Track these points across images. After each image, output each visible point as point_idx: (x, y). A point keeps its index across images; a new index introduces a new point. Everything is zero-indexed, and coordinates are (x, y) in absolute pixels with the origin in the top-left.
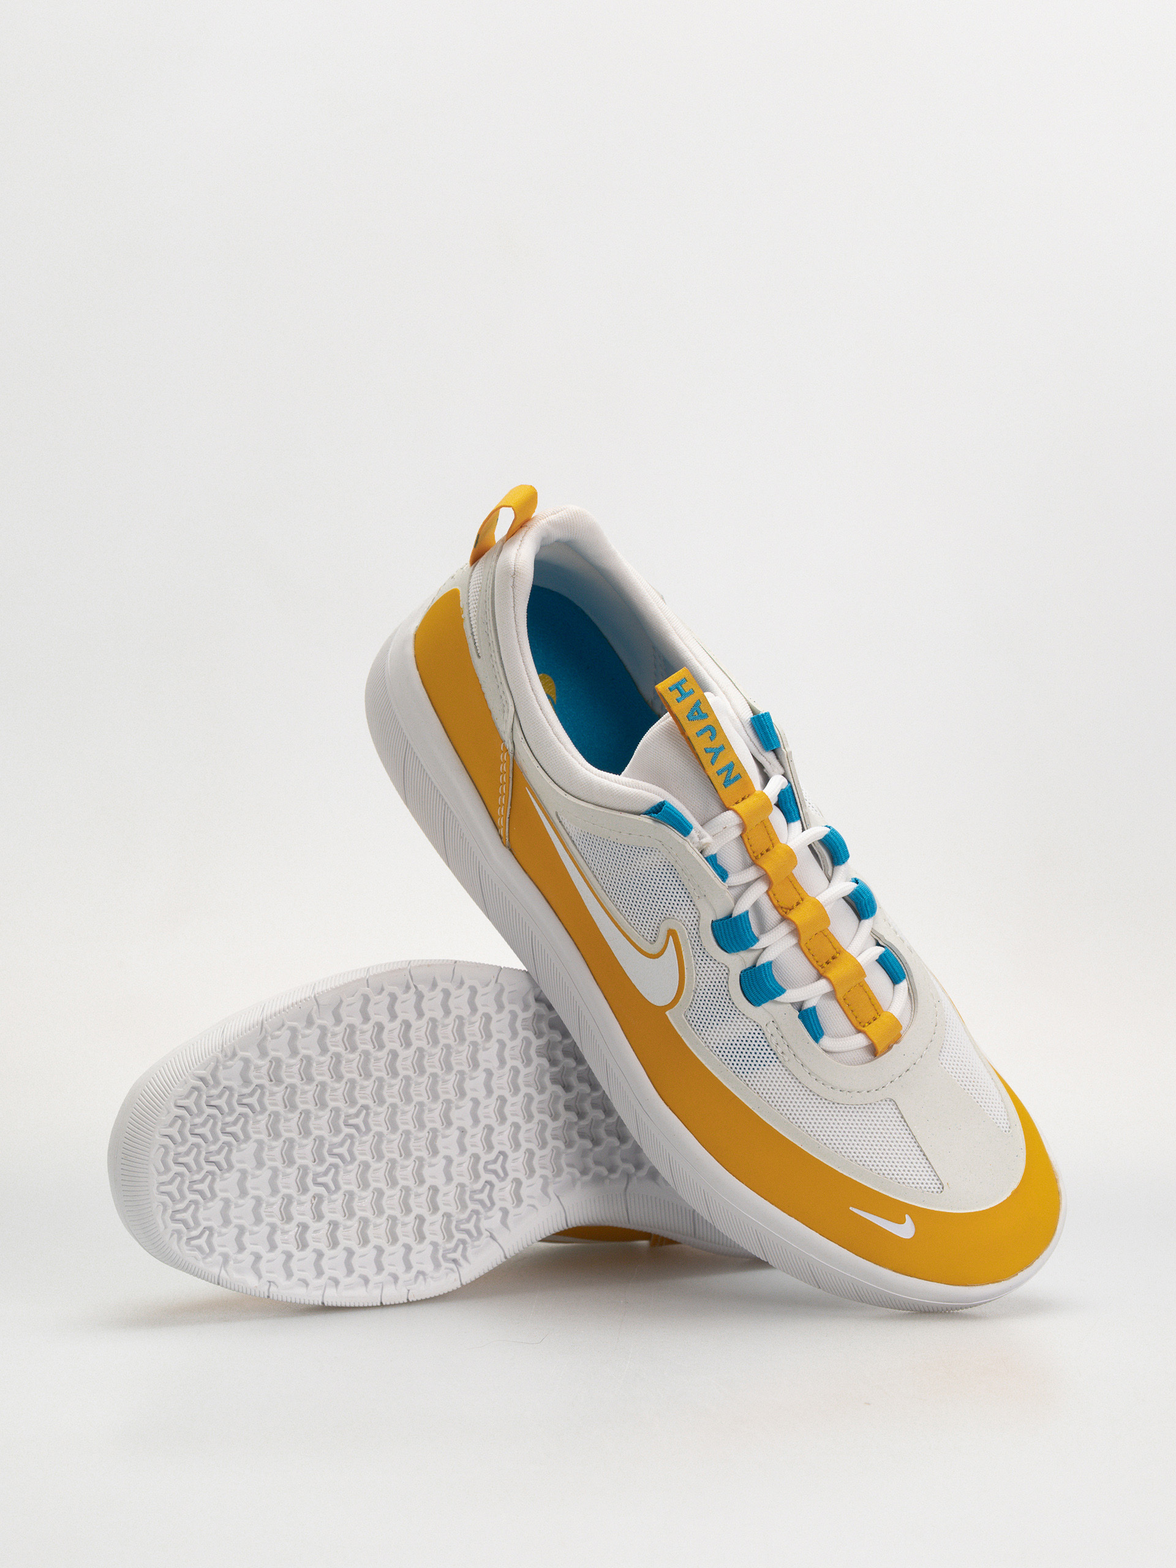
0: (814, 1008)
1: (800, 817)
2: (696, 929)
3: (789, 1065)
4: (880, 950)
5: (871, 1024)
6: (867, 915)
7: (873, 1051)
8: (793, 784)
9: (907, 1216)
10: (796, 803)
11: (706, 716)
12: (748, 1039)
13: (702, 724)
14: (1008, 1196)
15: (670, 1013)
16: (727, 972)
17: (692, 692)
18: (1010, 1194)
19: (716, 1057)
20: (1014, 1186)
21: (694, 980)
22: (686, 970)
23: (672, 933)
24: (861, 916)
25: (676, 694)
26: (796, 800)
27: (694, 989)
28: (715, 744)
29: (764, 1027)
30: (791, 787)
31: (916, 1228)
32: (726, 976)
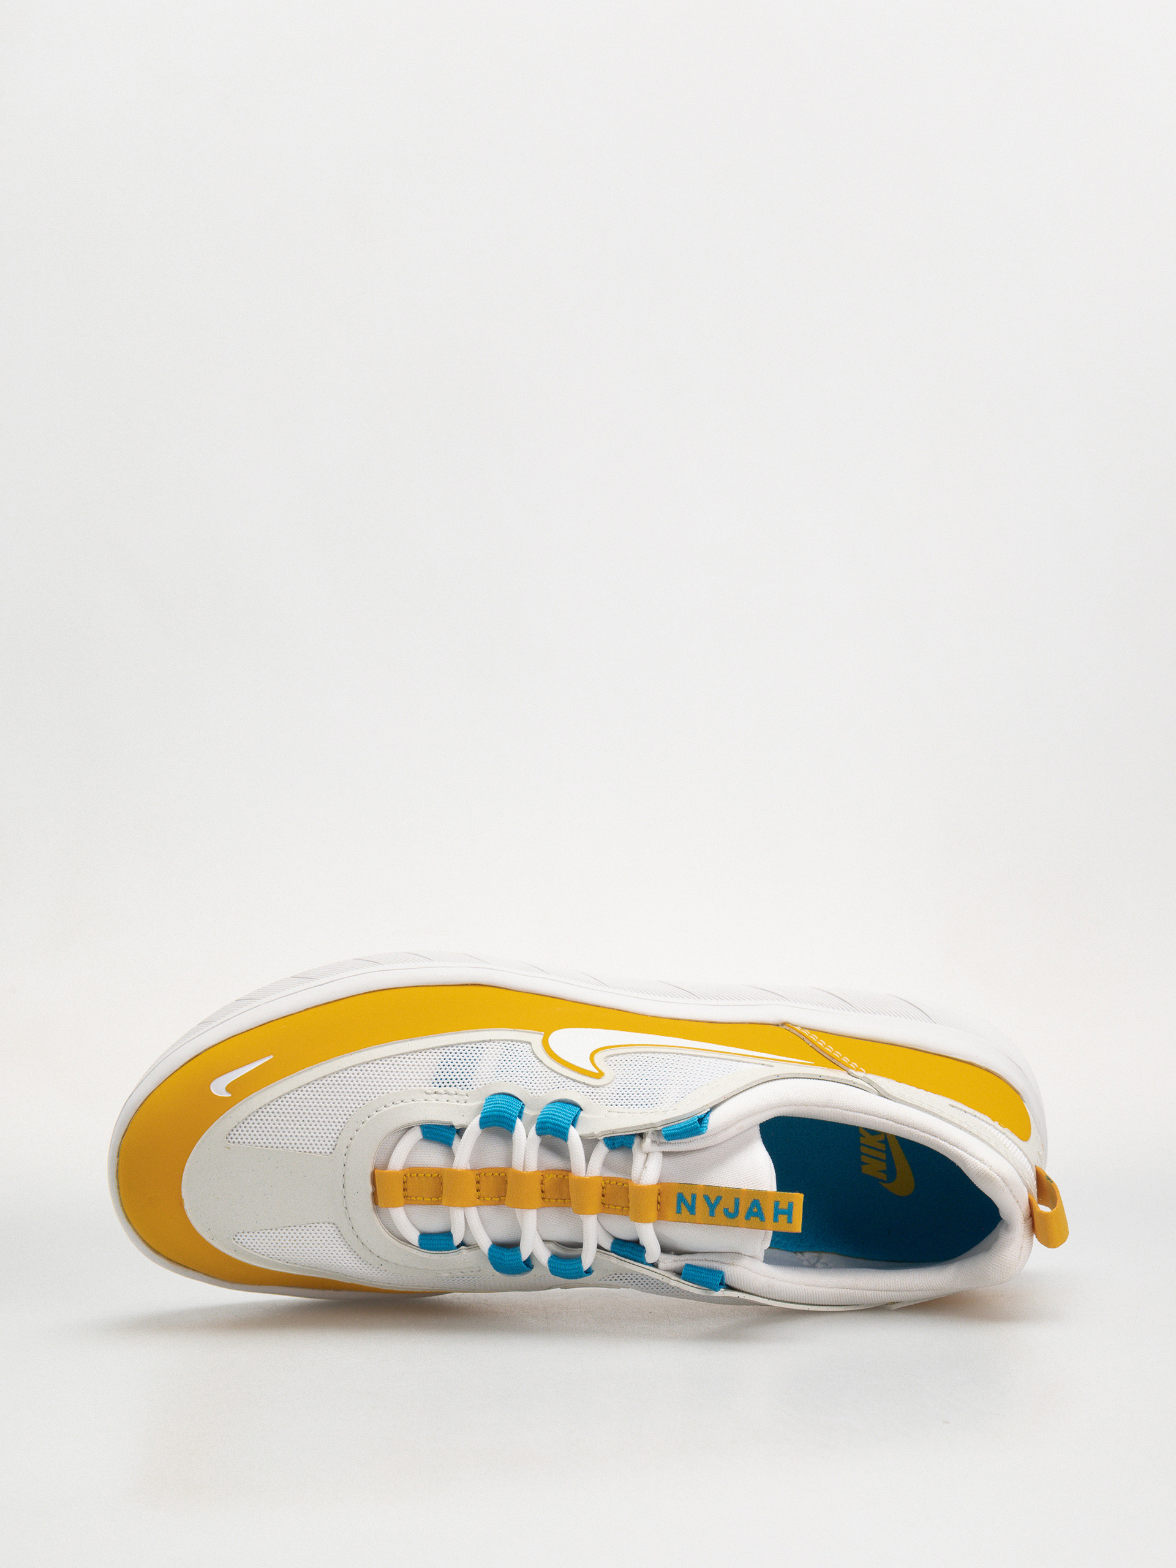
0: (450, 1145)
1: (612, 1252)
4: (457, 1241)
5: (402, 1182)
6: (494, 1255)
8: (644, 1266)
9: (229, 1096)
10: (626, 1258)
11: (747, 1218)
13: (743, 1211)
14: (183, 1194)
15: (541, 1035)
17: (776, 1220)
18: (183, 1197)
20: (187, 1206)
23: (598, 1075)
24: (495, 1248)
25: (783, 1206)
26: (628, 1259)
28: (719, 1210)
30: (642, 1263)
31: (215, 1095)
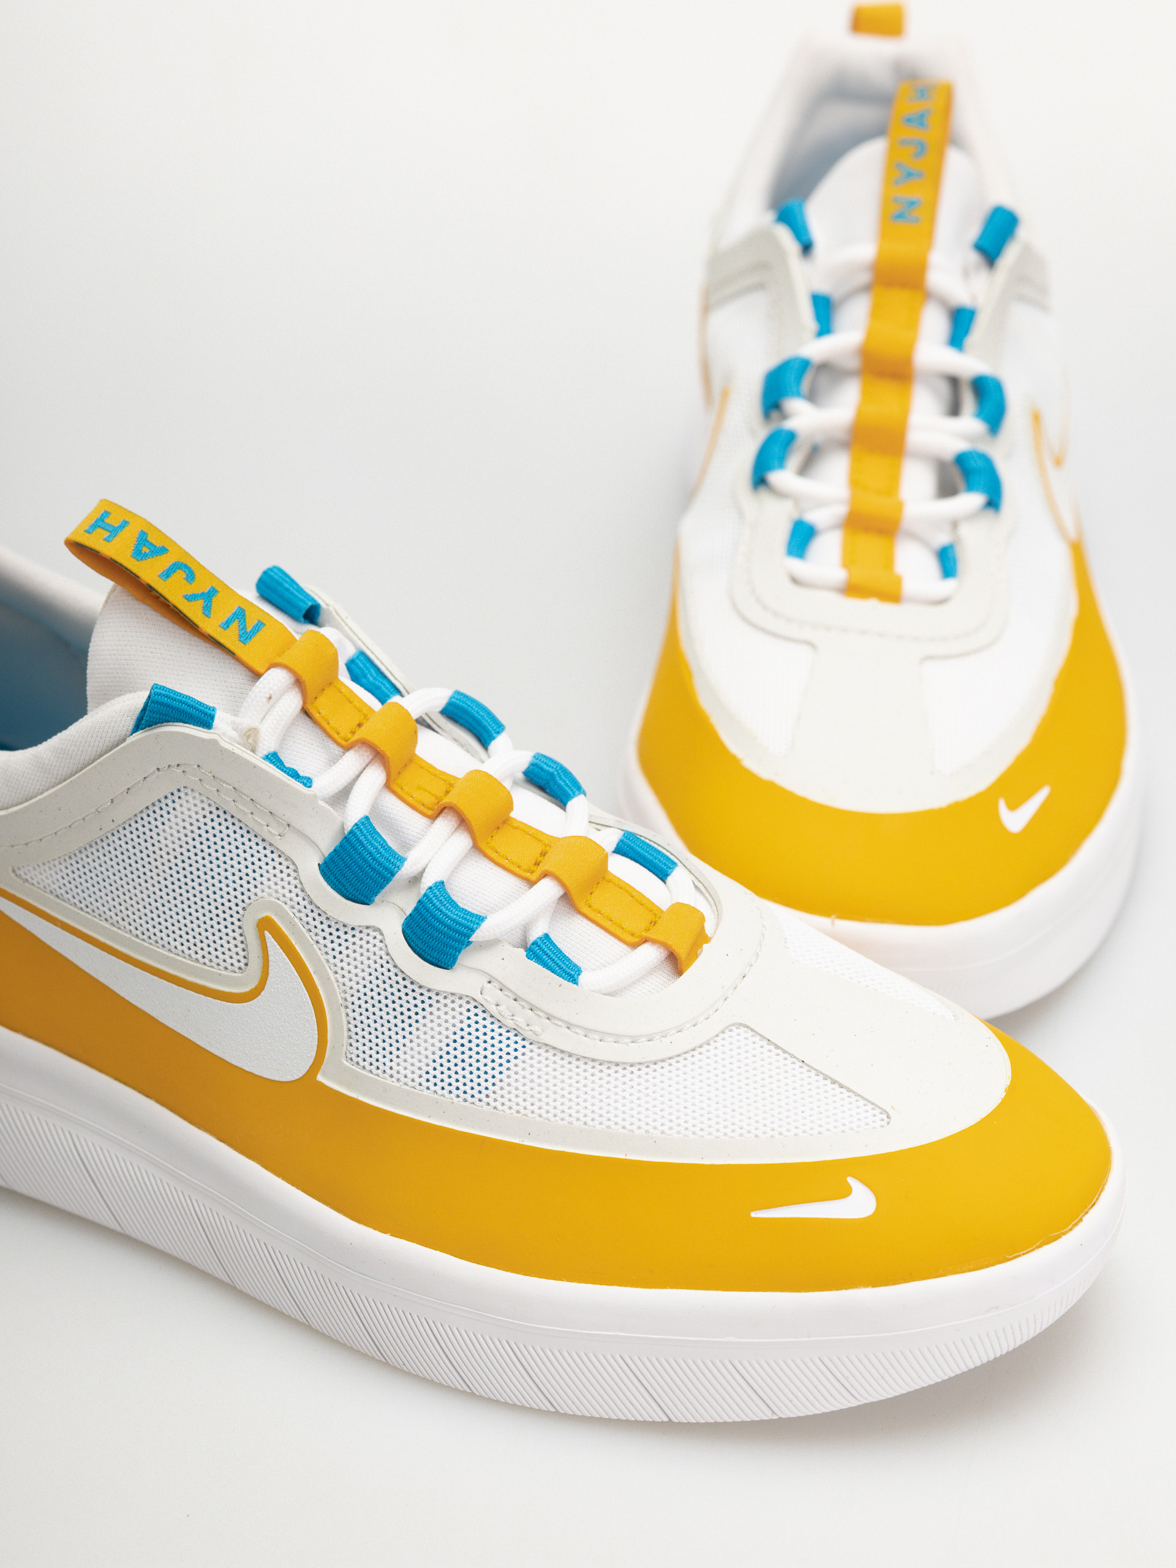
0: (547, 936)
2: (300, 893)
3: (545, 1038)
5: (654, 929)
6: (571, 793)
7: (676, 963)
9: (851, 1181)
10: (380, 673)
11: (162, 550)
12: (462, 1033)
13: (165, 562)
15: (324, 1075)
16: (379, 937)
17: (126, 523)
19: (426, 1092)
21: (335, 985)
22: (314, 976)
23: (265, 925)
24: (564, 798)
25: (100, 533)
26: (377, 669)
27: (341, 1001)
28: (198, 585)
29: (478, 997)
31: (875, 1195)
32: (381, 945)
